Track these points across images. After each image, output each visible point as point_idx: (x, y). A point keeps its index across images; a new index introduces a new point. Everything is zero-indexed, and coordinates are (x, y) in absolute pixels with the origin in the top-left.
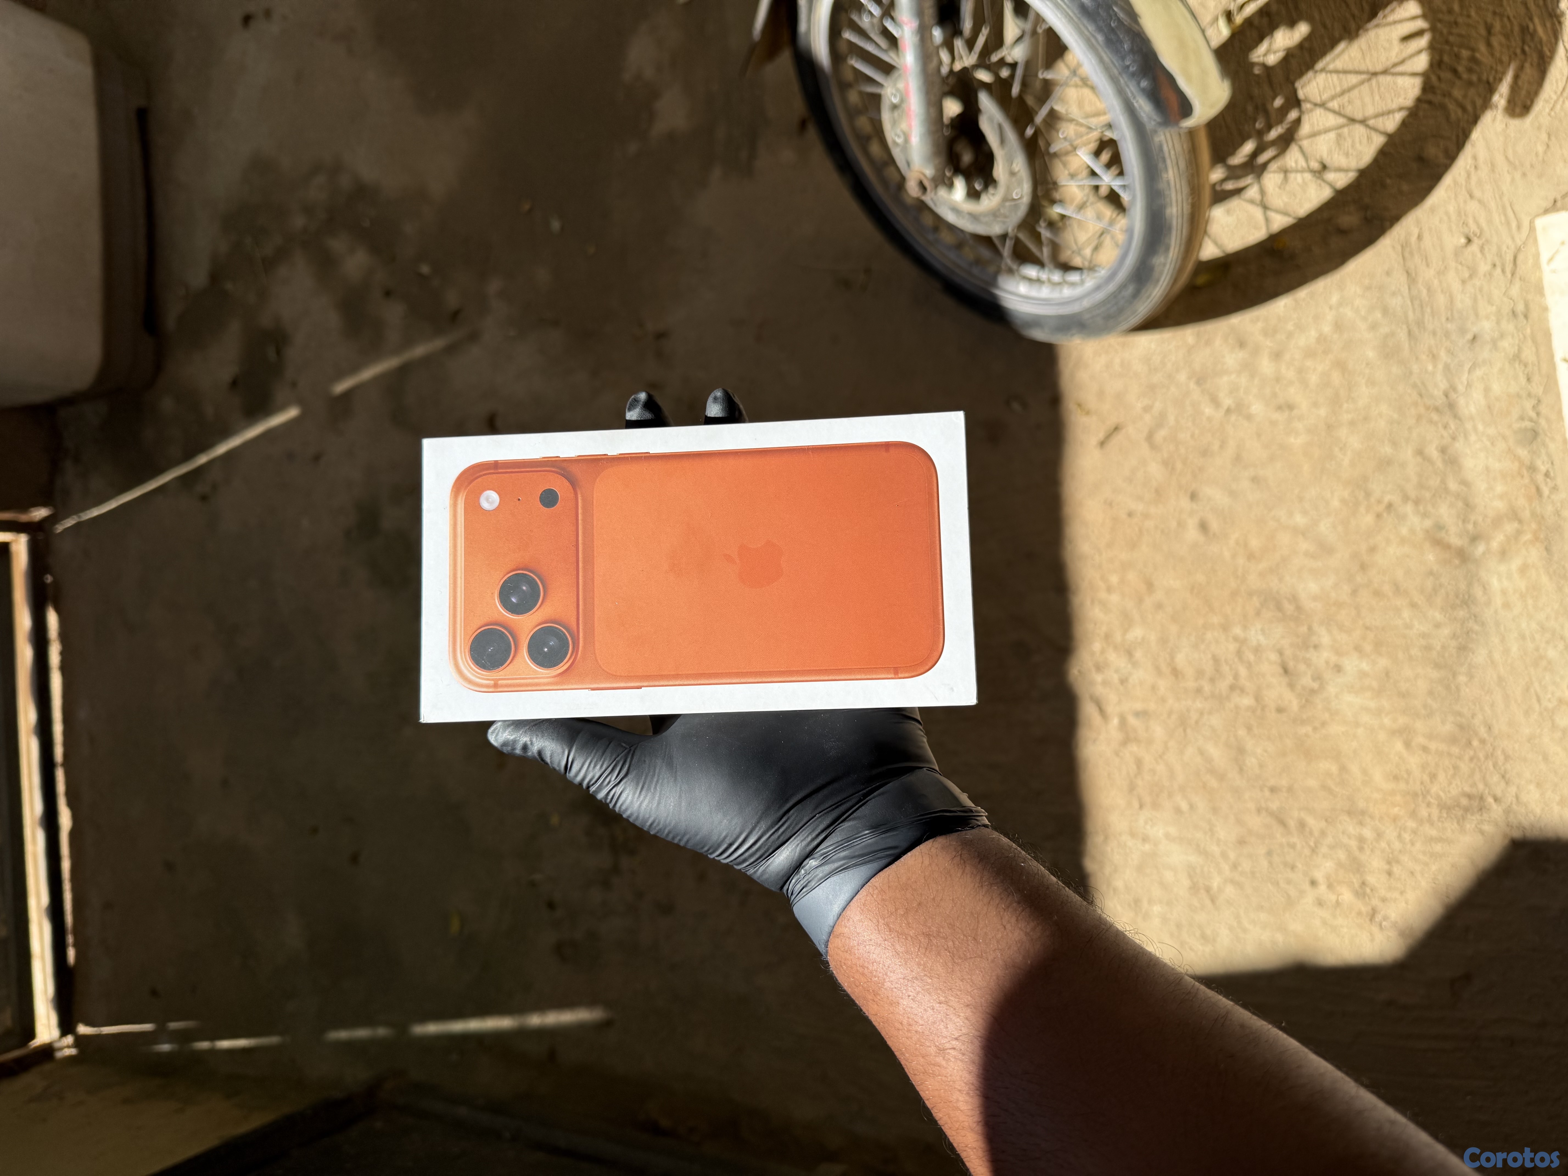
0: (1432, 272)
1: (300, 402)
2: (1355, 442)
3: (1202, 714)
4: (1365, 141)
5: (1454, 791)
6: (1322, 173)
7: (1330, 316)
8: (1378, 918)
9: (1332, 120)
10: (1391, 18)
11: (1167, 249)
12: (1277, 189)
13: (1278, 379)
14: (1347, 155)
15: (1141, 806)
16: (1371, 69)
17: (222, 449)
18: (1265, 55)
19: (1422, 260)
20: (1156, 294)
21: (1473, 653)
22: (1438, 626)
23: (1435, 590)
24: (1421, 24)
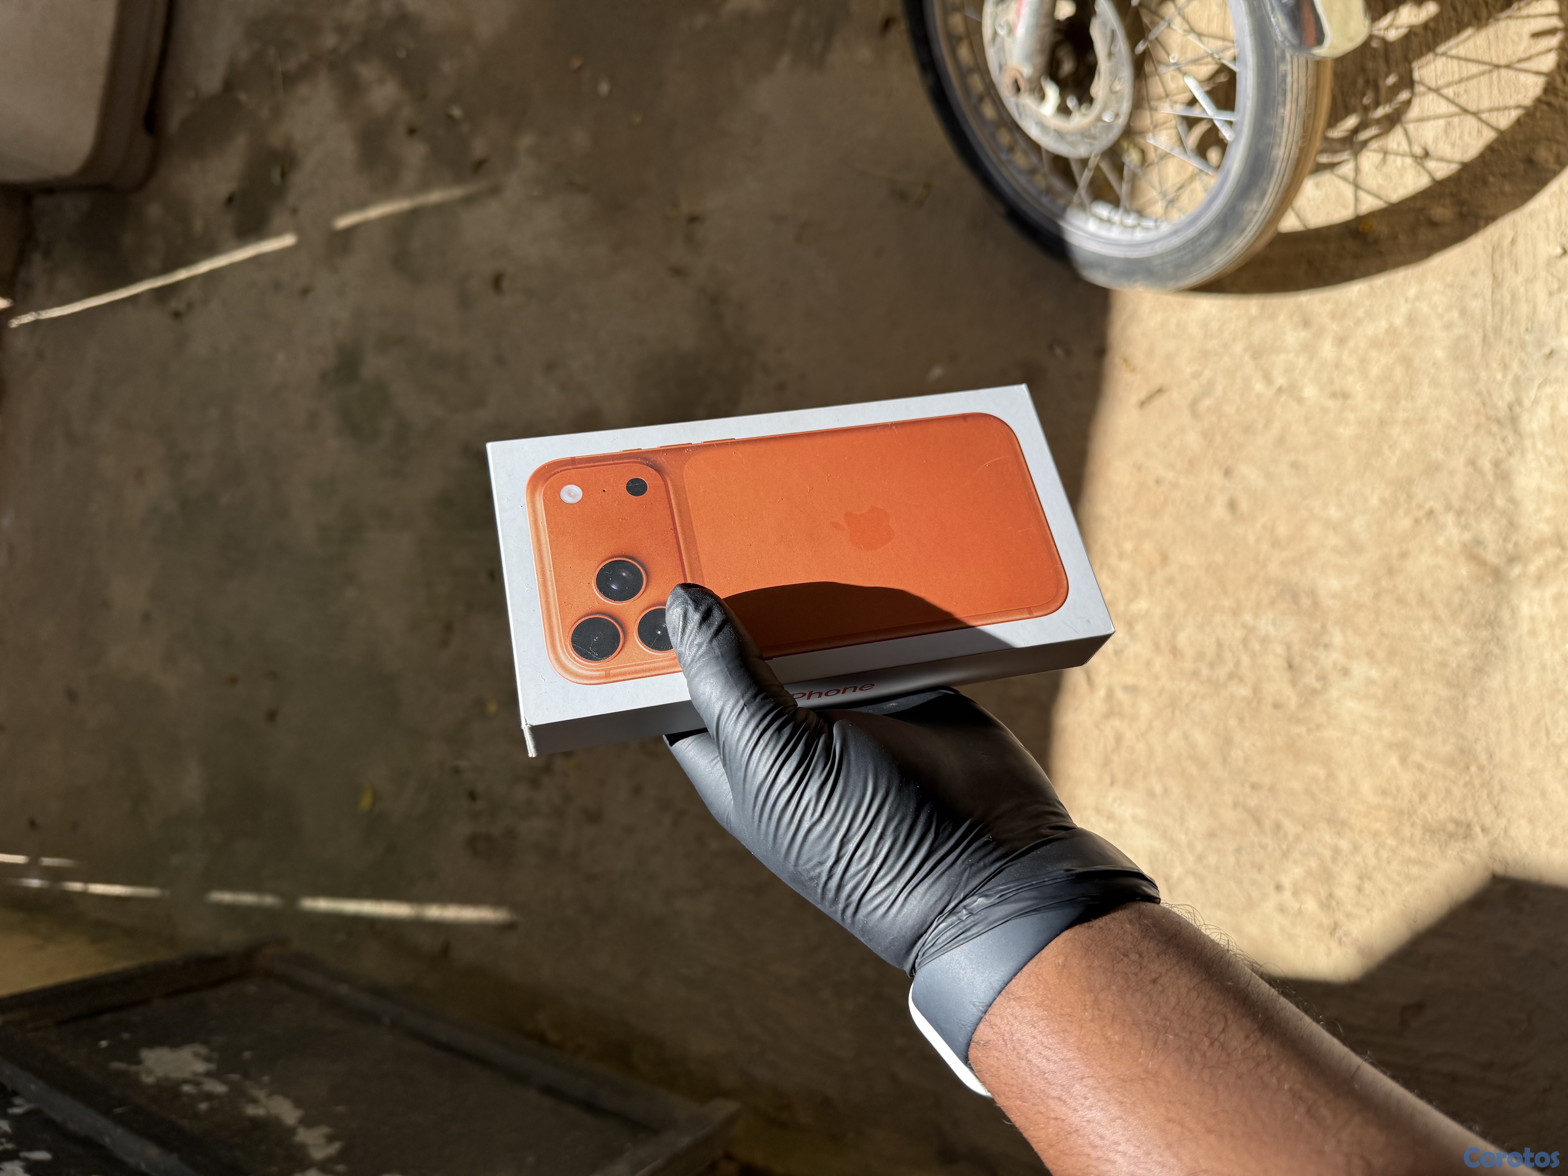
0: (1520, 279)
1: (298, 230)
2: (1407, 442)
3: (1194, 698)
4: (1474, 133)
5: (1442, 815)
6: (1423, 160)
7: (1404, 309)
8: (1339, 933)
9: (1444, 107)
10: (1524, 12)
11: (1263, 195)
12: (1374, 170)
13: (1337, 365)
14: (1453, 145)
15: (1112, 783)
16: (1495, 60)
17: (204, 267)
18: (1387, 29)
19: (1512, 265)
20: (1238, 245)
21: (1488, 676)
22: (1457, 643)
23: (1461, 607)
24: (1555, 22)
